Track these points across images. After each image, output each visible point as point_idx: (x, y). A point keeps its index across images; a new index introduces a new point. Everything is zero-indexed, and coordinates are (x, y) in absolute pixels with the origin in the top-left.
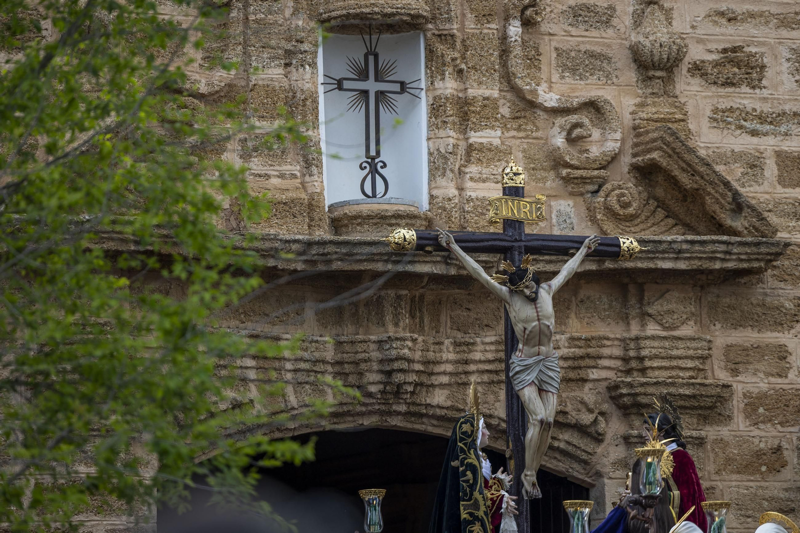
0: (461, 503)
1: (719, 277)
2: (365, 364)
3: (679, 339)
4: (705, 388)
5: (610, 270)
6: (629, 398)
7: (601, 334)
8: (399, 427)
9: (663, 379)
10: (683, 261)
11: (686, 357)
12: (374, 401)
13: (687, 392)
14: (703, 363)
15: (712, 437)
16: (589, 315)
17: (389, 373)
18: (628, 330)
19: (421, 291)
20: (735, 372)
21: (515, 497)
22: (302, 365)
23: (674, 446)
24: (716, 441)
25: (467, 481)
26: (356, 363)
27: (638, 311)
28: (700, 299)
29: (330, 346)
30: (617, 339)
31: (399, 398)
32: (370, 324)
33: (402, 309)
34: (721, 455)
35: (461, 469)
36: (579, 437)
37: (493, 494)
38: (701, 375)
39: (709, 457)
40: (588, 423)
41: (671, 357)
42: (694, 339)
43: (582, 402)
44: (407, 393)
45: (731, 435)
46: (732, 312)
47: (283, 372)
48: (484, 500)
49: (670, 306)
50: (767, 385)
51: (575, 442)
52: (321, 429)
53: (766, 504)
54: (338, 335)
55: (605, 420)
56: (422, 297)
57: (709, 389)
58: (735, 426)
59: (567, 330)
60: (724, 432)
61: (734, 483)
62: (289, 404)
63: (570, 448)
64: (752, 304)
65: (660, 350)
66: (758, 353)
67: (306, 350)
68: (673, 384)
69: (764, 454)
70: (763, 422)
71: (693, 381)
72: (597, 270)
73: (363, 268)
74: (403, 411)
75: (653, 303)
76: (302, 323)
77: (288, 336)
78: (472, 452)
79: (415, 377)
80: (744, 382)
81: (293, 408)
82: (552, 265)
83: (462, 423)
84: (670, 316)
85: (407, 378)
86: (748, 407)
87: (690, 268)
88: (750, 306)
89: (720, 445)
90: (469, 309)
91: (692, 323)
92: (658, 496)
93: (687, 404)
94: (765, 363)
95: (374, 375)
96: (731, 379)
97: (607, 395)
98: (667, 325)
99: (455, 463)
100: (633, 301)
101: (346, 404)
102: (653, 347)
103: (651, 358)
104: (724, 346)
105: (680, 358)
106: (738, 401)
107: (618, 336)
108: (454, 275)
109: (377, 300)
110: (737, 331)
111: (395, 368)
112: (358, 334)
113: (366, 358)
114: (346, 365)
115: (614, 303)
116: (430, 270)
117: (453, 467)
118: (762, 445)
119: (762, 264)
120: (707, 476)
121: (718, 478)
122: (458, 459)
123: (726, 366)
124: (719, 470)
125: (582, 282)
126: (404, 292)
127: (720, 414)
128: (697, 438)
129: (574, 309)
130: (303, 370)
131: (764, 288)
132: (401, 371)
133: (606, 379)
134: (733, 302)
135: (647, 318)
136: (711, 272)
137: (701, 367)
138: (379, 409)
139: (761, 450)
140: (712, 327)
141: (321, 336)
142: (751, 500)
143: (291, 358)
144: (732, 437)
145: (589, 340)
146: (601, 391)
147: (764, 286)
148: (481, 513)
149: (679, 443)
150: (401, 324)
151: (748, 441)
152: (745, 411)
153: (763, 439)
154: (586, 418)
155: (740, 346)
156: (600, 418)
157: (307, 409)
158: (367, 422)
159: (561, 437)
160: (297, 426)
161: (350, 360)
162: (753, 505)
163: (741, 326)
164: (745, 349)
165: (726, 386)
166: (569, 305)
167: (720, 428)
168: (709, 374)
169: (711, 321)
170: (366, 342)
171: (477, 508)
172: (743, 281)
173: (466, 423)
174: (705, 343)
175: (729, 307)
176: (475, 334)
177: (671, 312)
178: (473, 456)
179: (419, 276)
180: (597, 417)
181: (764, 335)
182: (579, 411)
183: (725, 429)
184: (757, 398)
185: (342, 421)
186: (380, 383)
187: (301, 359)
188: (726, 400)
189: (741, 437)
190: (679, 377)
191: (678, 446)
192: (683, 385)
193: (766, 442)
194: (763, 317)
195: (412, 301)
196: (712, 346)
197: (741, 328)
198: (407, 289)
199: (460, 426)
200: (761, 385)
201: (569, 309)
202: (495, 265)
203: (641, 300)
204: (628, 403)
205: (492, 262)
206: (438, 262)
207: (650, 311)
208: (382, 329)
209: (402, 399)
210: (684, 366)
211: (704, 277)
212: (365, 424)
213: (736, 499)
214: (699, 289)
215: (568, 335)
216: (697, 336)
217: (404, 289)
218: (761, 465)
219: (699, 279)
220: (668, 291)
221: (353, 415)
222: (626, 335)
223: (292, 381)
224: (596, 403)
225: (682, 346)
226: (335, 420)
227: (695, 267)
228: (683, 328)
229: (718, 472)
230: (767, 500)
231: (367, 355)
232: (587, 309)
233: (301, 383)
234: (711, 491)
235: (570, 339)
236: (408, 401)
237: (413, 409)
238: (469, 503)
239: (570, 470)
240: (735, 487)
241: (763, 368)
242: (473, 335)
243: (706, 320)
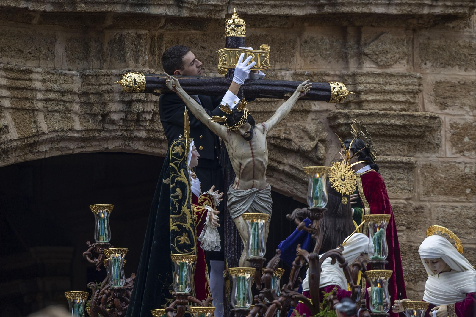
0: (171, 216)
1: (429, 22)
2: (108, 95)
3: (392, 75)
4: (414, 119)
5: (329, 14)
6: (346, 127)
7: (322, 70)
8: (141, 151)
9: (376, 111)
10: (394, 7)
11: (399, 92)
12: (117, 128)
13: (398, 123)
14: (414, 97)
15: (421, 163)
16: (312, 54)
17: (129, 103)
18: (347, 68)
19: (161, 31)
20: (443, 106)
21: (217, 212)
22: (52, 96)
23: (367, 169)
24: (425, 167)
25: (177, 197)
26: (100, 94)
27: (356, 51)
28: (413, 41)
29: (77, 80)
30: (336, 75)
31: (140, 126)
32: (113, 60)
33: (142, 47)
34: (430, 178)
35: (171, 186)
36: (302, 161)
37: (198, 209)
38: (412, 107)
39: (418, 180)
40: (309, 149)
41: (384, 92)
42: (406, 76)
43: (305, 131)
44: (146, 121)
45: (439, 161)
46: (441, 52)
47: (35, 102)
48: (191, 214)
49: (384, 47)
50: (472, 118)
51: (298, 166)
52: (70, 152)
53: (470, 222)
54: (85, 69)
55: (325, 147)
56: (161, 36)
57: (418, 120)
58: (442, 153)
59: (291, 67)
60: (433, 158)
61: (441, 204)
62: (39, 130)
63: (294, 171)
64: (459, 45)
65: (375, 85)
66: (465, 89)
67: (56, 82)
68: (385, 116)
69: (469, 178)
70: (468, 150)
71: (404, 112)
72: (317, 14)
73: (104, 10)
74: (144, 137)
75: (369, 44)
76: (53, 59)
77: (39, 70)
78: (182, 171)
79: (153, 107)
80: (451, 115)
81: (44, 134)
82: (277, 10)
83: (174, 146)
84: (384, 55)
85: (146, 107)
86: (455, 136)
87: (400, 13)
88: (458, 48)
89: (429, 170)
90: (204, 48)
91: (404, 62)
92: (323, 210)
93: (398, 133)
94: (471, 98)
95: (116, 105)
96: (439, 112)
97: (328, 125)
98: (382, 64)
99: (166, 181)
100: (351, 42)
101: (91, 130)
102: (369, 83)
103: (366, 93)
104: (434, 82)
105: (393, 92)
106: (446, 131)
107: (338, 73)
108: (187, 17)
109: (120, 39)
110: (446, 70)
111: (134, 99)
112: (102, 68)
113: (109, 90)
114: (91, 96)
115: (335, 44)
116: (164, 12)
117: (165, 184)
118: (467, 170)
119: (466, 10)
120: (416, 197)
121: (426, 199)
122: (169, 177)
123: (435, 100)
124: (428, 192)
125: (306, 24)
126: (143, 32)
127: (429, 143)
128: (407, 163)
129: (298, 49)
130: (53, 100)
131: (470, 32)
132: (139, 101)
133: (327, 111)
134: (443, 43)
135: (363, 57)
136: (421, 16)
137: (412, 100)
138: (121, 135)
139: (466, 174)
140: (423, 66)
141: (69, 70)
142: (456, 218)
143: (42, 89)
144: (440, 163)
145: (312, 76)
146: (322, 121)
147: (470, 30)
148: (188, 225)
149: (372, 165)
150: (141, 60)
151: (454, 166)
152: (452, 140)
153: (468, 165)
154: (308, 145)
155: (448, 83)
156: (320, 145)
157: (57, 134)
158: (111, 146)
159: (285, 161)
160: (48, 149)
161: (95, 91)
162: (458, 223)
163: (449, 65)
164: (453, 86)
165: (435, 118)
166: (294, 45)
167: (429, 155)
168: (420, 107)
169: (422, 60)
170: (108, 75)
171: (185, 221)
172: (451, 25)
173: (178, 146)
174: (415, 80)
175: (439, 48)
176: (209, 69)
177: (386, 52)
178: (183, 175)
179: (157, 18)
180: (317, 144)
181: (470, 74)
182: (302, 138)
183: (434, 155)
184: (463, 128)
185: (89, 145)
186: (122, 111)
187: (51, 90)
188: (435, 130)
189: (448, 163)
190: (392, 109)
191: (372, 168)
192: (394, 116)
193: (471, 167)
194: (470, 57)
195: (151, 40)
196: (422, 82)
197: (450, 67)
198: (146, 29)
199: (173, 148)
200: (467, 117)
201: (293, 48)
202: (226, 8)
203: (358, 41)
204: (346, 132)
205: (222, 6)
206: (171, 5)
207: (367, 51)
208: (123, 64)
209: (142, 126)
210: (396, 99)
211: (415, 22)
212: (110, 148)
213: (442, 217)
214: (411, 32)
215: (292, 72)
216: (408, 74)
217: (143, 29)
218: (466, 188)
219: (411, 23)
220: (382, 33)
221: (98, 140)
222: (345, 72)
223: (43, 109)
224: (316, 131)
225: (395, 82)
226: (82, 144)
227: (405, 12)
228: (395, 66)
229: (427, 194)
230: (471, 219)
231: (109, 87)
232: (310, 48)
233: (51, 111)
234: (420, 210)
235: (294, 74)
236: (148, 128)
237: (152, 135)
238: (177, 216)
239: (295, 191)
240: (442, 206)
241: (469, 102)
242: (207, 70)
243: (418, 60)
